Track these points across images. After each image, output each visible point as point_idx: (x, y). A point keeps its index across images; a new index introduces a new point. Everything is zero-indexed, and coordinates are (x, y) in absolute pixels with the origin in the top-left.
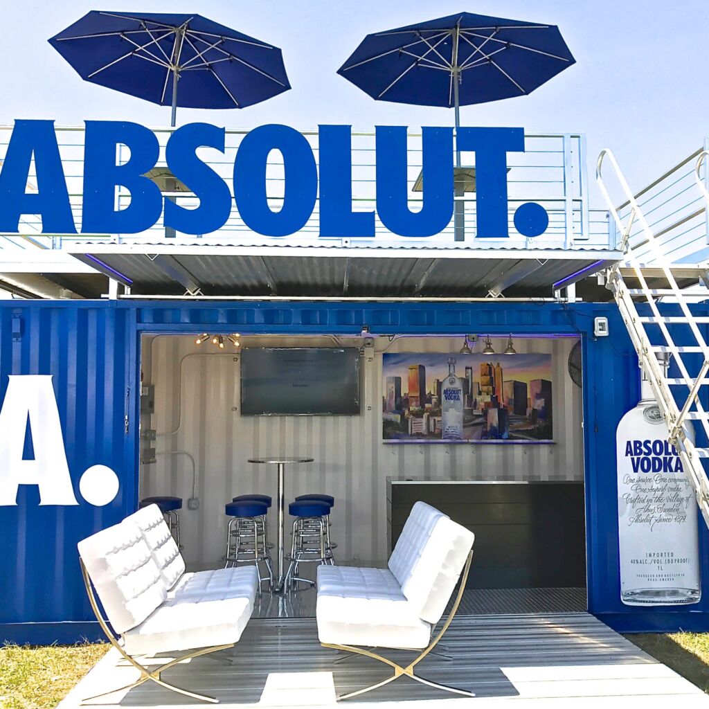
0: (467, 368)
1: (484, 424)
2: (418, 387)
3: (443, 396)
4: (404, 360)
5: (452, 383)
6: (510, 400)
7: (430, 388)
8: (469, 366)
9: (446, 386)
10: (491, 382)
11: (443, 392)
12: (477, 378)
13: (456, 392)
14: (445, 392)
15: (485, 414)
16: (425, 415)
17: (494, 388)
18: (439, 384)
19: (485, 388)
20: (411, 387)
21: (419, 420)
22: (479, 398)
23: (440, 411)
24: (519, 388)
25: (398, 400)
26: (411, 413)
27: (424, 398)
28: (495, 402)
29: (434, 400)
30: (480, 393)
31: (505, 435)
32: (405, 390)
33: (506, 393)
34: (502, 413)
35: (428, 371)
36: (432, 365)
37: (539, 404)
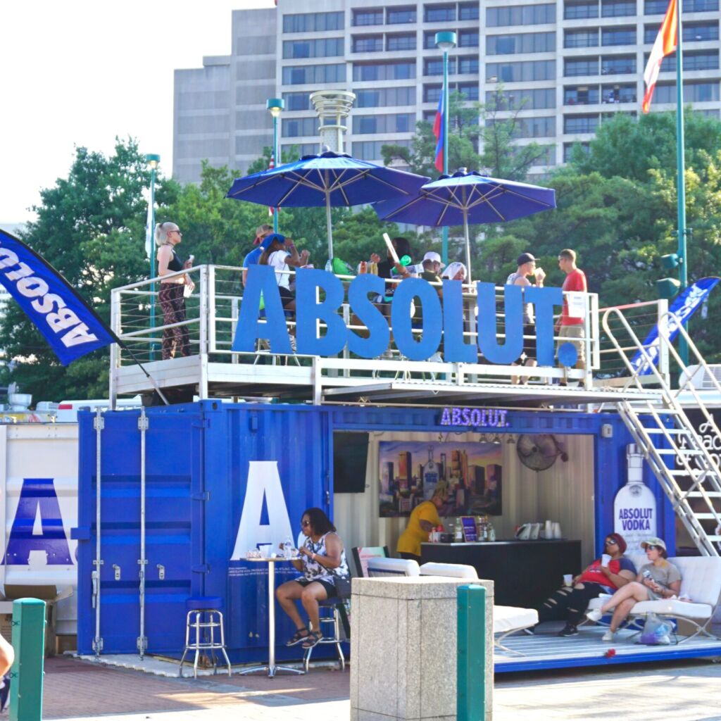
0: (442, 455)
1: (454, 502)
2: (406, 472)
3: (425, 479)
4: (395, 448)
5: (431, 467)
6: (473, 482)
7: (415, 472)
8: (444, 452)
9: (427, 470)
10: (459, 468)
11: (424, 475)
12: (449, 463)
13: (434, 475)
14: (426, 476)
15: (455, 493)
16: (412, 496)
17: (461, 472)
18: (422, 469)
19: (455, 472)
20: (401, 471)
21: (406, 500)
22: (450, 481)
23: (422, 492)
24: (479, 471)
25: (392, 482)
26: (402, 494)
27: (411, 481)
28: (462, 485)
29: (418, 483)
30: (451, 476)
31: (469, 512)
32: (396, 474)
33: (470, 475)
34: (467, 493)
35: (414, 456)
36: (416, 452)
37: (492, 485)
